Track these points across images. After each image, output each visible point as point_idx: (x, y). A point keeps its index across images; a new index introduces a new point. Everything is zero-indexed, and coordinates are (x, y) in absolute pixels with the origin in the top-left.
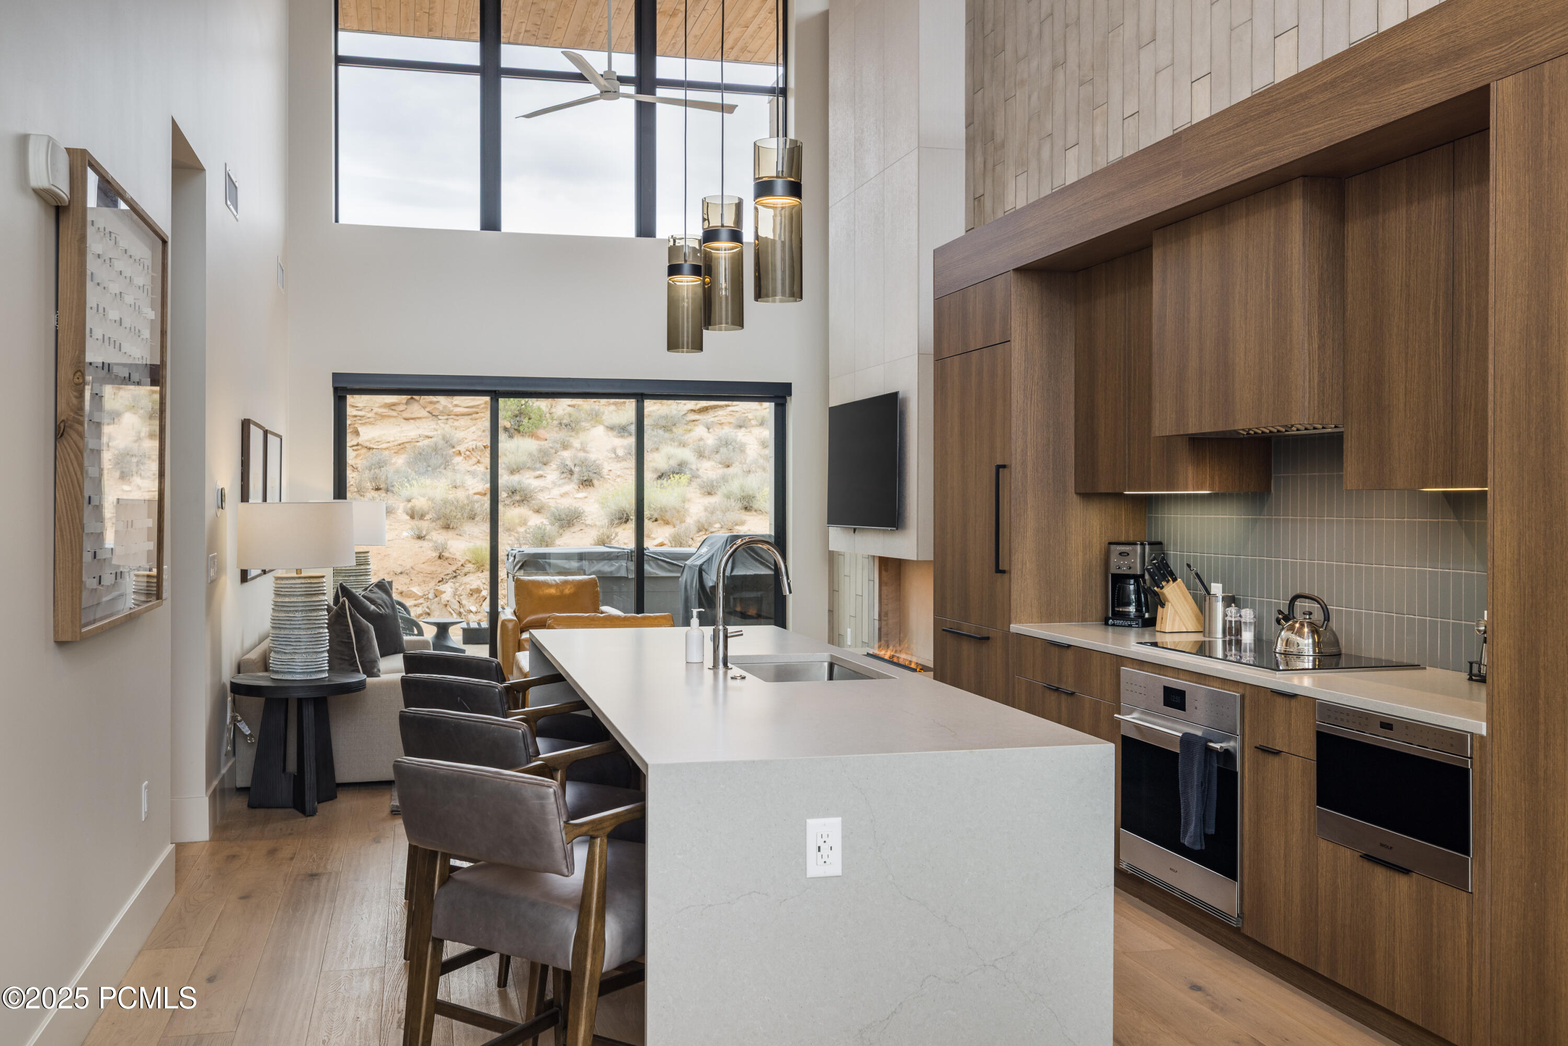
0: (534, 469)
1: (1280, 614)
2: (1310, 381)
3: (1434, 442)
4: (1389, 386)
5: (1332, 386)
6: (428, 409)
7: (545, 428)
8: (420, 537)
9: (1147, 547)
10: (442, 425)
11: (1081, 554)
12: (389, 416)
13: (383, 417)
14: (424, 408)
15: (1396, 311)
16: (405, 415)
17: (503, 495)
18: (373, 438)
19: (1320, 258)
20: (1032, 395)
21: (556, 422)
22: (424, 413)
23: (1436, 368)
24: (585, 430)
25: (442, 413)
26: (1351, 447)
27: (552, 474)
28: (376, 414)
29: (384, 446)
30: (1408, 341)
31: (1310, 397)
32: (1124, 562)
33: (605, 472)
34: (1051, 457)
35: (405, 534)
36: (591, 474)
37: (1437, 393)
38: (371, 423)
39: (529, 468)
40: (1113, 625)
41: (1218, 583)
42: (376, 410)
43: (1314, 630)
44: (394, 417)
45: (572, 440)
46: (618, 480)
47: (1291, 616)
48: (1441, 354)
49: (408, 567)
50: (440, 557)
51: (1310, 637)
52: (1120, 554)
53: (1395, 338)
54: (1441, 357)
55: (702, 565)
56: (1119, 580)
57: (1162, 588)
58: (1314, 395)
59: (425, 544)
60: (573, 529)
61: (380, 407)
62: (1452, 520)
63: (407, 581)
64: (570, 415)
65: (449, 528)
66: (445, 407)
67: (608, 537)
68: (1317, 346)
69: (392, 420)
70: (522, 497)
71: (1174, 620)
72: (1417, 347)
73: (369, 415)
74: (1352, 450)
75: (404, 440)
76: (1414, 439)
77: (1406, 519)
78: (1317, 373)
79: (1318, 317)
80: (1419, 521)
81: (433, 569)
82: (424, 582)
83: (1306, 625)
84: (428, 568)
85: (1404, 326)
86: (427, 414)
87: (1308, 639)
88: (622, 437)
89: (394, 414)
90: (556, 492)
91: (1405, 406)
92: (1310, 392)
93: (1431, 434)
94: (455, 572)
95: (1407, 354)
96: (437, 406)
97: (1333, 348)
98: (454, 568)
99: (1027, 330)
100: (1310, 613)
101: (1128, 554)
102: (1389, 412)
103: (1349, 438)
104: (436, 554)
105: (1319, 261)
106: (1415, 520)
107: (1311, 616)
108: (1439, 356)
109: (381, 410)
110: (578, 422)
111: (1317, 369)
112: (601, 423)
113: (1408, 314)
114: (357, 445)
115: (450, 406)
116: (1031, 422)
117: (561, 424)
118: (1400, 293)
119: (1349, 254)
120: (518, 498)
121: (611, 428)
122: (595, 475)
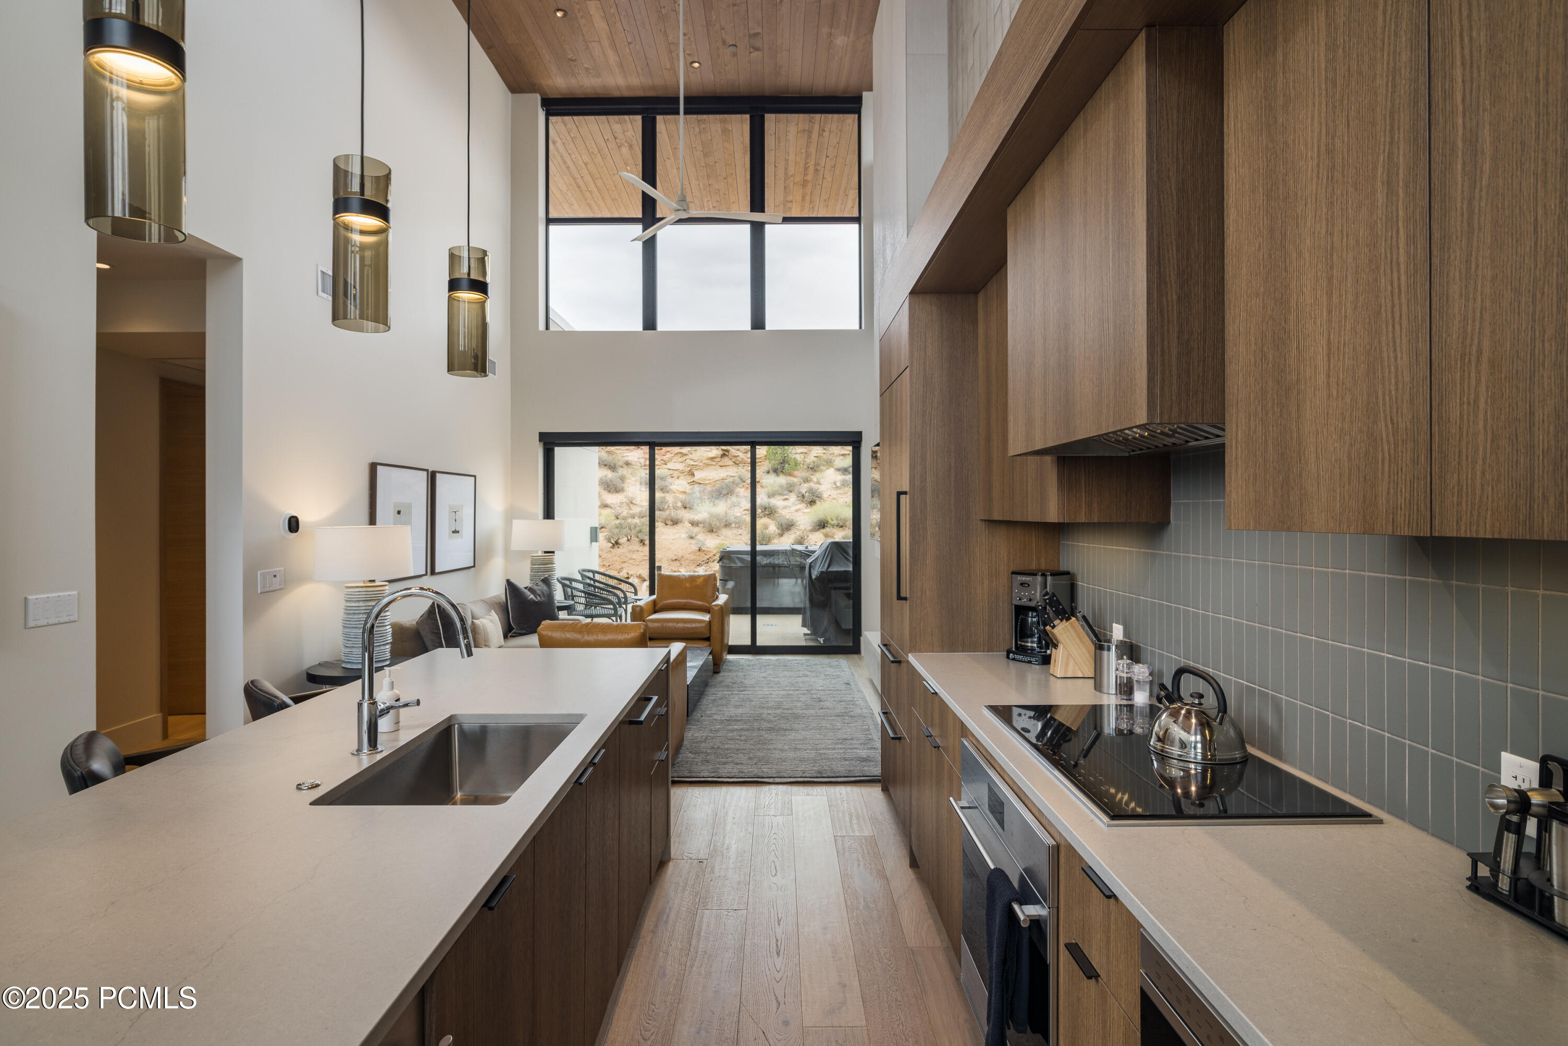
0: (784, 495)
1: (1161, 690)
2: (1162, 355)
3: (1388, 442)
4: (1298, 347)
5: (1204, 361)
6: (733, 460)
7: (798, 470)
8: (692, 538)
9: (1049, 578)
10: (741, 470)
11: (986, 582)
12: (711, 465)
13: (708, 465)
14: (731, 459)
15: (1309, 206)
16: (720, 464)
17: (759, 511)
18: (702, 478)
19: (1180, 156)
20: (931, 420)
21: (806, 467)
22: (731, 463)
23: (1392, 292)
24: (822, 471)
25: (741, 462)
26: (1236, 458)
27: (793, 498)
28: (704, 463)
29: (707, 482)
30: (1332, 255)
31: (1163, 380)
32: (1025, 593)
33: (825, 496)
34: (953, 483)
35: (683, 536)
36: (814, 497)
37: (1394, 342)
38: (701, 469)
39: (780, 494)
40: (1014, 659)
41: (1119, 624)
42: (704, 461)
43: (1205, 723)
44: (715, 465)
45: (812, 477)
46: (834, 501)
47: (1176, 696)
48: (1402, 259)
49: (680, 556)
50: (699, 550)
51: (1199, 732)
52: (1022, 584)
53: (1307, 256)
54: (1402, 266)
55: (811, 563)
56: (1021, 611)
57: (1054, 627)
58: (1171, 376)
59: (693, 541)
60: (790, 532)
61: (706, 459)
62: (1430, 580)
63: (679, 565)
64: (814, 462)
65: (713, 531)
66: (742, 459)
67: (802, 538)
68: (1175, 297)
69: (713, 467)
70: (770, 512)
71: (1067, 665)
72: (1350, 260)
73: (700, 464)
74: (1237, 464)
75: (718, 478)
76: (1347, 438)
77: (1347, 571)
78: (1176, 340)
79: (1178, 250)
80: (1369, 577)
81: (695, 557)
82: (688, 565)
83: (1193, 715)
84: (693, 557)
85: (1323, 231)
86: (732, 463)
87: (1196, 734)
88: (845, 474)
89: (714, 463)
90: (793, 508)
91: (1329, 376)
92: (1163, 372)
93: (1382, 424)
94: (708, 559)
95: (1330, 279)
96: (738, 458)
97: (1205, 300)
98: (708, 557)
99: (925, 354)
100: (1201, 696)
101: (1029, 585)
102: (1298, 393)
103: (1234, 444)
104: (697, 549)
105: (1178, 159)
106: (1363, 573)
107: (1202, 701)
108: (1398, 264)
109: (707, 461)
110: (818, 466)
111: (1175, 335)
112: (832, 466)
113: (1332, 203)
114: (693, 482)
115: (745, 458)
116: (930, 448)
117: (808, 467)
118: (1315, 172)
119: (1230, 143)
120: (767, 513)
121: (838, 470)
122: (817, 498)
